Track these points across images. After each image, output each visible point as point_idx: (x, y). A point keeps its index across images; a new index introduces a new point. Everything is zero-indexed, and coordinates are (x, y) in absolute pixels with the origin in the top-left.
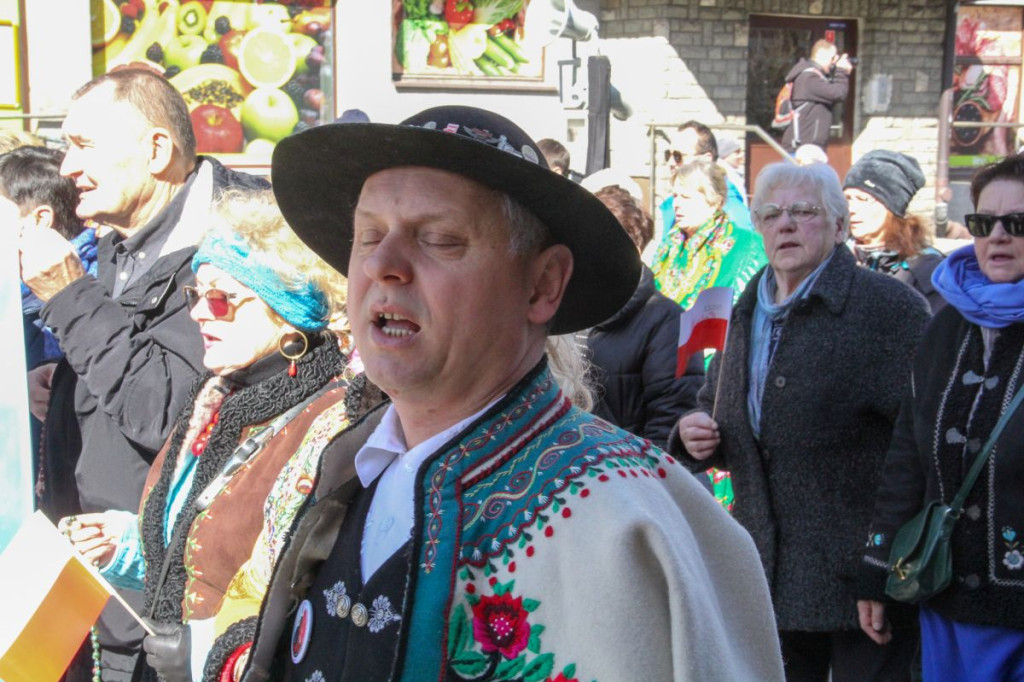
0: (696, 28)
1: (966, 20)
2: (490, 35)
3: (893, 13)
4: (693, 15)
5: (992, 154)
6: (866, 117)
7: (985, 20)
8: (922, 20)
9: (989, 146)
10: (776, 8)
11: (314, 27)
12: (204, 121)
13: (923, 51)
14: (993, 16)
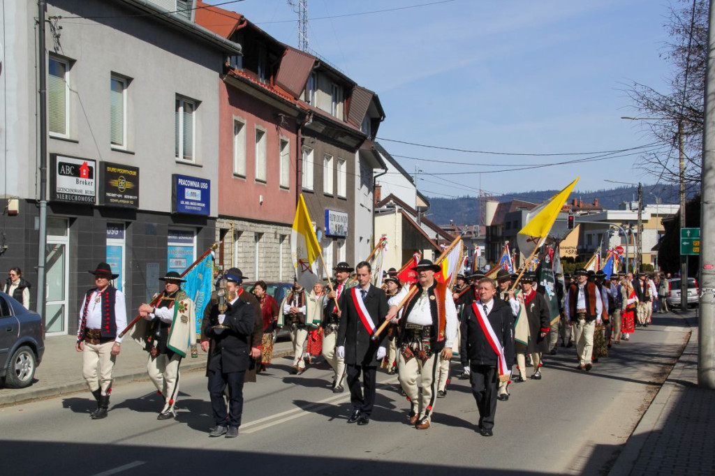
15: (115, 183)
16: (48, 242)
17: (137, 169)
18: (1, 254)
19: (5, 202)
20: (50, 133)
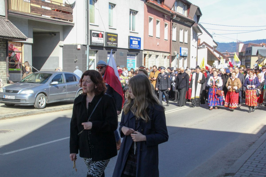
1: (11, 44)
5: (18, 68)
7: (15, 44)
9: (17, 67)
13: (2, 49)
14: (16, 44)
15: (110, 39)
16: (89, 58)
17: (117, 35)
18: (75, 62)
19: (76, 46)
20: (90, 23)
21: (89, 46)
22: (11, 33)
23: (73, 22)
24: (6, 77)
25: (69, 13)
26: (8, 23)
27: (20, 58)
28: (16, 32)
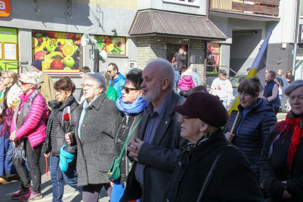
0: (156, 45)
2: (114, 45)
3: (195, 43)
4: (156, 43)
5: (214, 72)
6: (190, 64)
7: (213, 45)
8: (200, 45)
10: (172, 42)
11: (78, 44)
12: (55, 63)
13: (201, 51)
14: (214, 45)
16: (297, 59)
18: (278, 64)
19: (281, 44)
20: (300, 17)
21: (297, 44)
22: (210, 33)
23: (279, 16)
24: (203, 81)
25: (274, 6)
26: (208, 23)
27: (218, 60)
28: (216, 32)
